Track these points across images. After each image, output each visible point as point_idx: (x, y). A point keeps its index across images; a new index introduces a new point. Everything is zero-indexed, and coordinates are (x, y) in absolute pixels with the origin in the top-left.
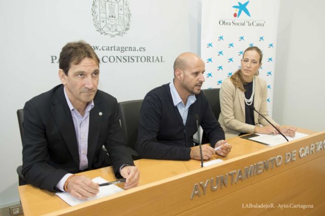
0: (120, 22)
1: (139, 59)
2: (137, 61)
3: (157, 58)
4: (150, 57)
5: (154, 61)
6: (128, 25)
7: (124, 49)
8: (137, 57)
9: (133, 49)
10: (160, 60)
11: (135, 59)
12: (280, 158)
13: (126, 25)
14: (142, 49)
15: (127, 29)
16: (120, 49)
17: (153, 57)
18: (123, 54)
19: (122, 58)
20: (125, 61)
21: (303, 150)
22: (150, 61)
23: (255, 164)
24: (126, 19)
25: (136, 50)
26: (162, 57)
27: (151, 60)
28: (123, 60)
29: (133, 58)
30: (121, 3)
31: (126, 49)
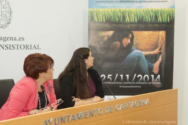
0: (3, 18)
1: (19, 47)
2: (18, 49)
3: (35, 46)
4: (28, 45)
5: (32, 48)
6: (10, 20)
7: (6, 39)
8: (18, 45)
9: (13, 39)
10: (37, 48)
11: (16, 47)
12: (101, 109)
13: (8, 20)
14: (22, 39)
15: (9, 23)
16: (3, 39)
17: (31, 45)
18: (5, 43)
19: (4, 46)
20: (7, 48)
21: (118, 106)
22: (28, 49)
23: (83, 112)
24: (8, 15)
25: (17, 39)
26: (38, 45)
27: (29, 47)
28: (5, 47)
29: (13, 46)
30: (4, 3)
31: (8, 39)
